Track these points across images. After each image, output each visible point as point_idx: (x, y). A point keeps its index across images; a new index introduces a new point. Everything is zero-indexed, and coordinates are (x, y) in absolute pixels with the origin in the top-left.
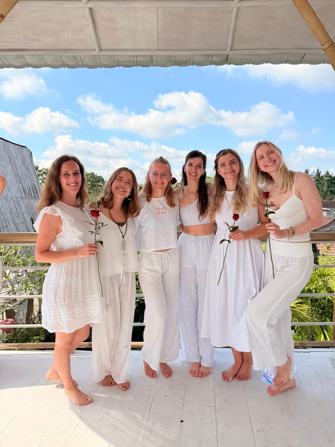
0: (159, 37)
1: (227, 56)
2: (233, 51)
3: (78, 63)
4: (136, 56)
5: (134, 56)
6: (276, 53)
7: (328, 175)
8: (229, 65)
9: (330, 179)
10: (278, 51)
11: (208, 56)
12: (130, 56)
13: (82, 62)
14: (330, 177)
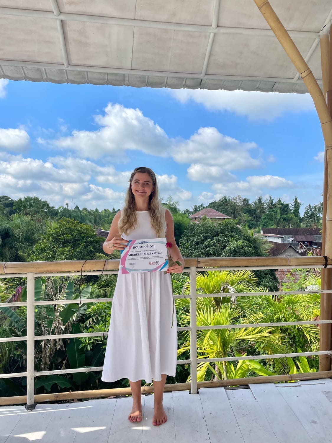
0: (133, 56)
1: (201, 80)
2: (206, 75)
3: (42, 77)
4: (108, 74)
5: (105, 73)
6: (249, 80)
7: (280, 203)
8: (202, 89)
9: (282, 206)
10: (251, 78)
11: (182, 79)
12: (100, 73)
13: (47, 76)
14: (282, 204)
